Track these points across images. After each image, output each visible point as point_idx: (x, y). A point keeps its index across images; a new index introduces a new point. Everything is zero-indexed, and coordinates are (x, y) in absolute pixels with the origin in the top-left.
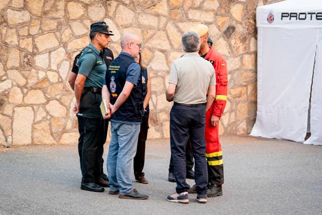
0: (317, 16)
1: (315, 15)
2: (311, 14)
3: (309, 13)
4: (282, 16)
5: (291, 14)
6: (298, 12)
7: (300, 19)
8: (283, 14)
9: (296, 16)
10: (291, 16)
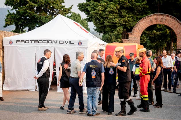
0: (34, 42)
1: (33, 41)
2: (32, 41)
3: (30, 41)
4: (17, 42)
5: (21, 41)
6: (25, 40)
7: (26, 43)
8: (17, 41)
9: (24, 42)
10: (21, 42)
